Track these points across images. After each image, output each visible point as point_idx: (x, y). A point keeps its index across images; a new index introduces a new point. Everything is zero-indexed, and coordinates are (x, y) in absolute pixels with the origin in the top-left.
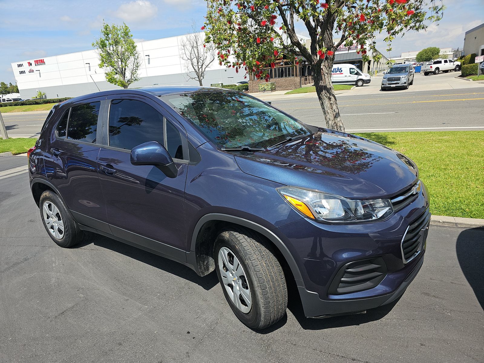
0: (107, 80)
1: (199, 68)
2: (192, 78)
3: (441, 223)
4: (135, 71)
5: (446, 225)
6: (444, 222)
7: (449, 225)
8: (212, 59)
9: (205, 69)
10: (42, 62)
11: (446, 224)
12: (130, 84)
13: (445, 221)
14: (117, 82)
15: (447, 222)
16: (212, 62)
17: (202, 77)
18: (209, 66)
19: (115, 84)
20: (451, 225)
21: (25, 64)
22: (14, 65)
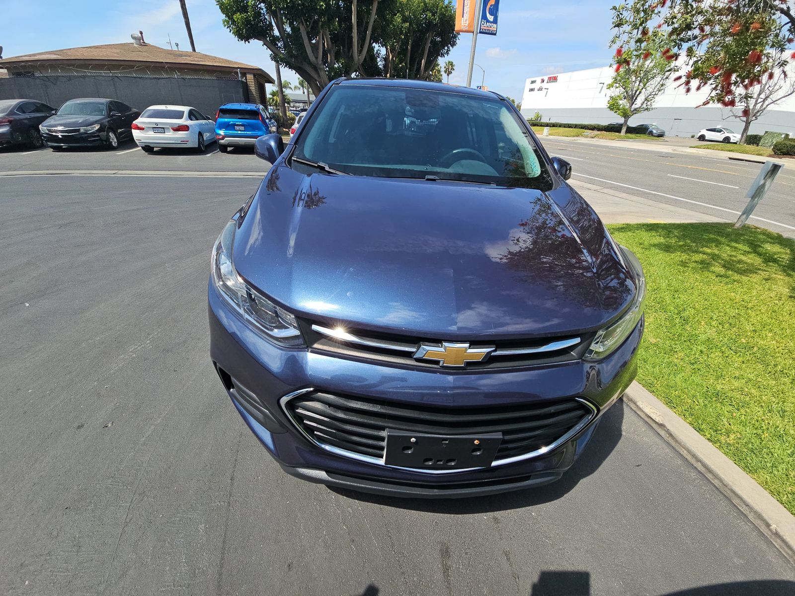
0: (609, 105)
1: (758, 102)
2: (736, 117)
3: (770, 530)
4: (652, 96)
5: (777, 543)
6: (776, 534)
7: (783, 549)
8: (790, 92)
9: (767, 106)
10: (555, 79)
11: (779, 541)
12: (636, 113)
13: (781, 534)
14: (619, 110)
15: (784, 541)
16: (787, 96)
17: (754, 118)
18: (778, 102)
19: (616, 112)
20: (787, 553)
21: (539, 80)
22: (529, 81)
